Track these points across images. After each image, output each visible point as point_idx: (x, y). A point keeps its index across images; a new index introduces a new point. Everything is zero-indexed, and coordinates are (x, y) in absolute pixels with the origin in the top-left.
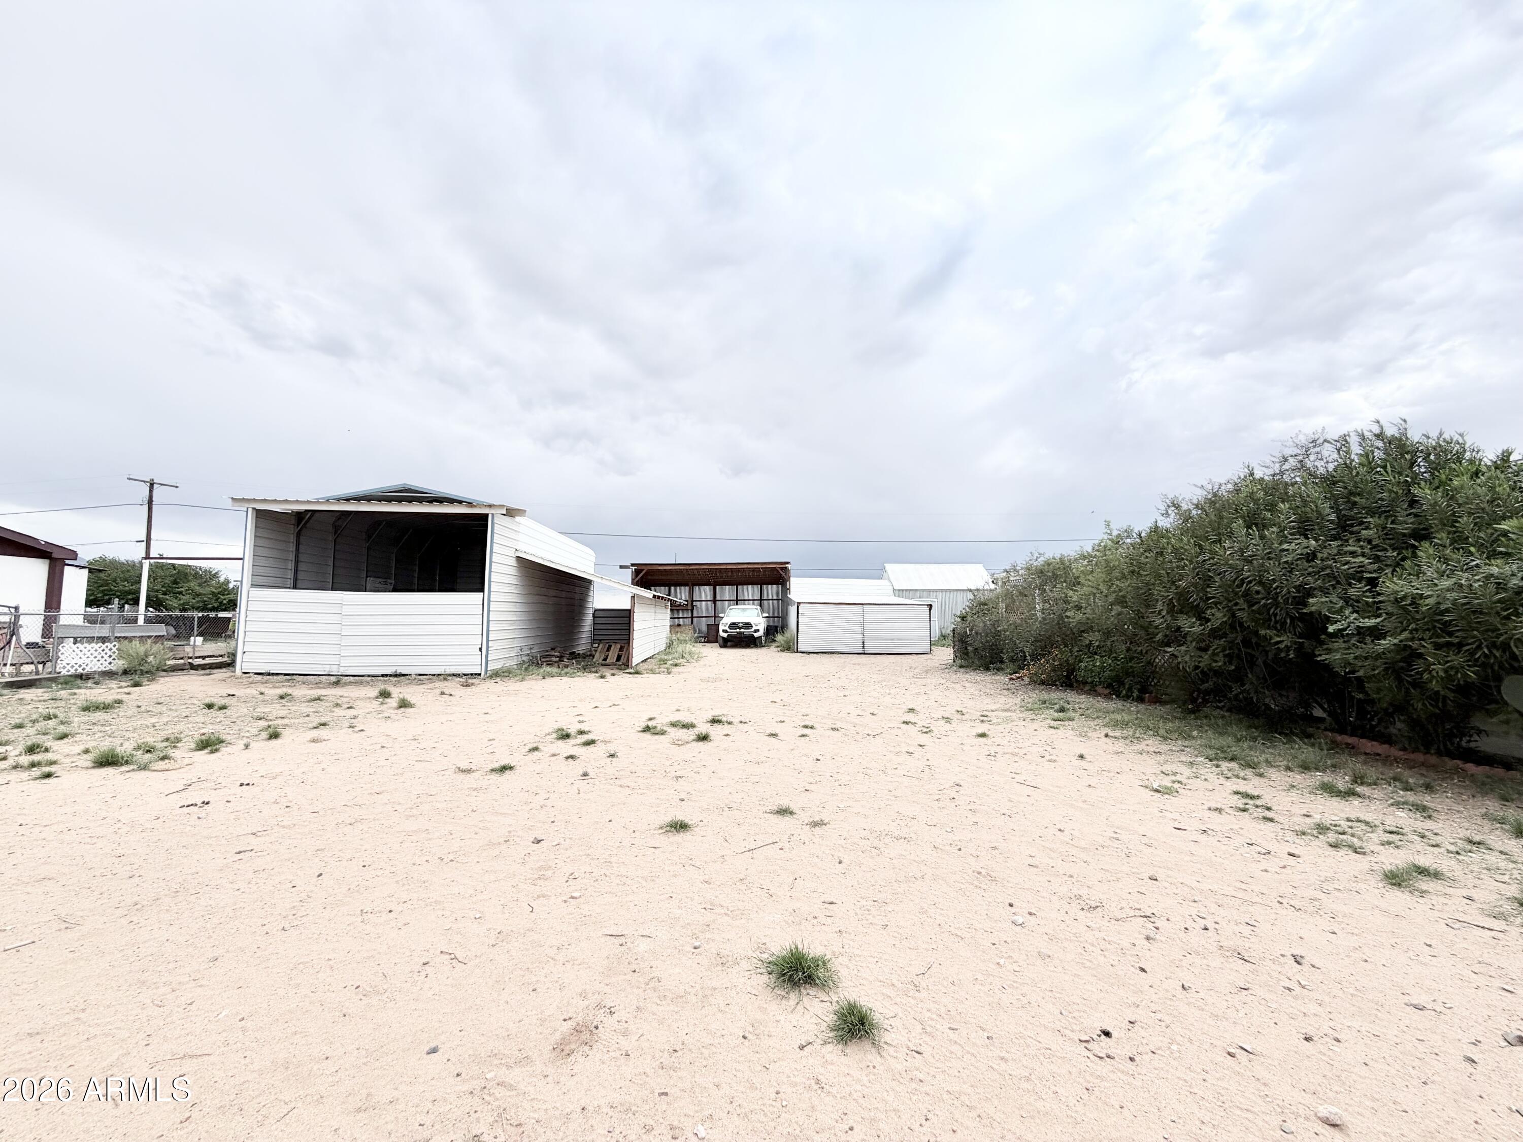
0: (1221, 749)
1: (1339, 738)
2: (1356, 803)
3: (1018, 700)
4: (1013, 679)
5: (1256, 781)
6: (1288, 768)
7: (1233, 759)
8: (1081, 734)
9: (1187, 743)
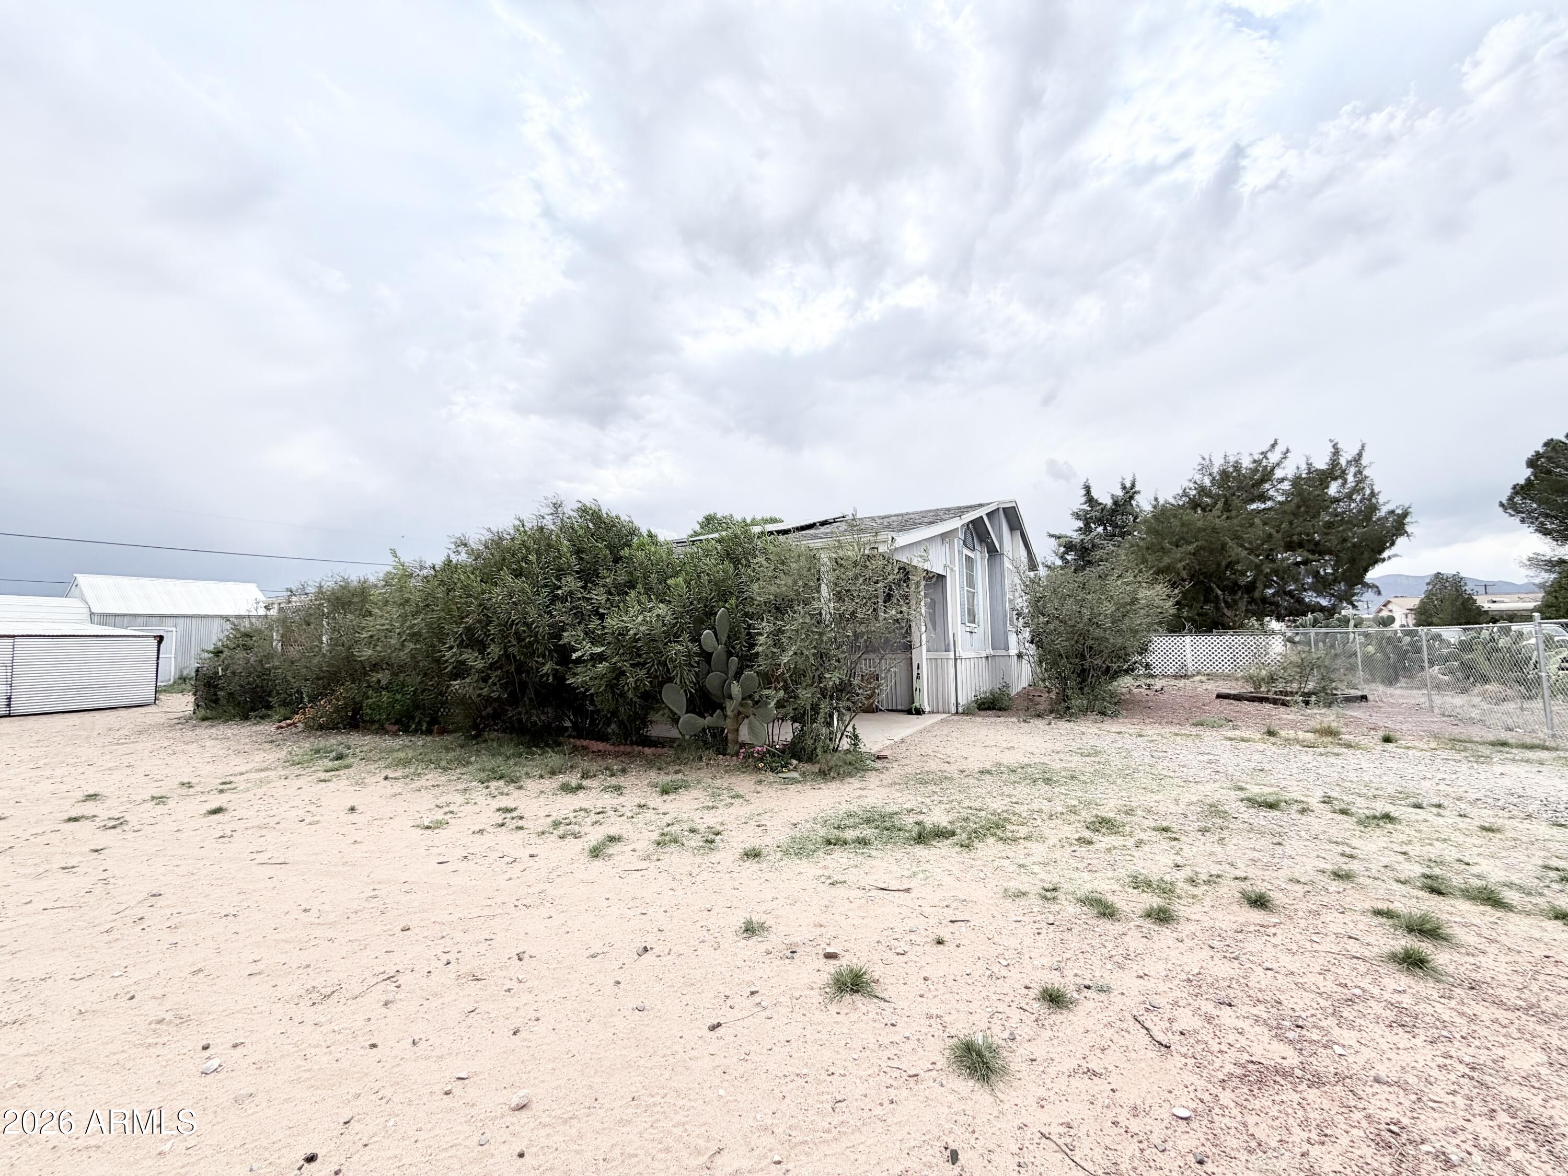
0: (493, 771)
1: (578, 743)
2: (581, 795)
3: (283, 754)
4: (282, 728)
5: (516, 794)
6: (541, 777)
7: (501, 778)
8: (357, 784)
9: (465, 770)
